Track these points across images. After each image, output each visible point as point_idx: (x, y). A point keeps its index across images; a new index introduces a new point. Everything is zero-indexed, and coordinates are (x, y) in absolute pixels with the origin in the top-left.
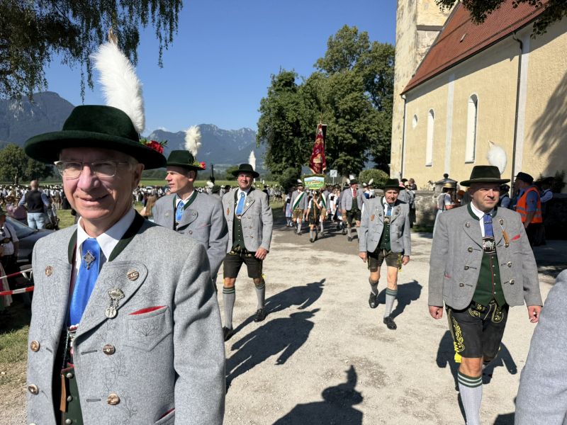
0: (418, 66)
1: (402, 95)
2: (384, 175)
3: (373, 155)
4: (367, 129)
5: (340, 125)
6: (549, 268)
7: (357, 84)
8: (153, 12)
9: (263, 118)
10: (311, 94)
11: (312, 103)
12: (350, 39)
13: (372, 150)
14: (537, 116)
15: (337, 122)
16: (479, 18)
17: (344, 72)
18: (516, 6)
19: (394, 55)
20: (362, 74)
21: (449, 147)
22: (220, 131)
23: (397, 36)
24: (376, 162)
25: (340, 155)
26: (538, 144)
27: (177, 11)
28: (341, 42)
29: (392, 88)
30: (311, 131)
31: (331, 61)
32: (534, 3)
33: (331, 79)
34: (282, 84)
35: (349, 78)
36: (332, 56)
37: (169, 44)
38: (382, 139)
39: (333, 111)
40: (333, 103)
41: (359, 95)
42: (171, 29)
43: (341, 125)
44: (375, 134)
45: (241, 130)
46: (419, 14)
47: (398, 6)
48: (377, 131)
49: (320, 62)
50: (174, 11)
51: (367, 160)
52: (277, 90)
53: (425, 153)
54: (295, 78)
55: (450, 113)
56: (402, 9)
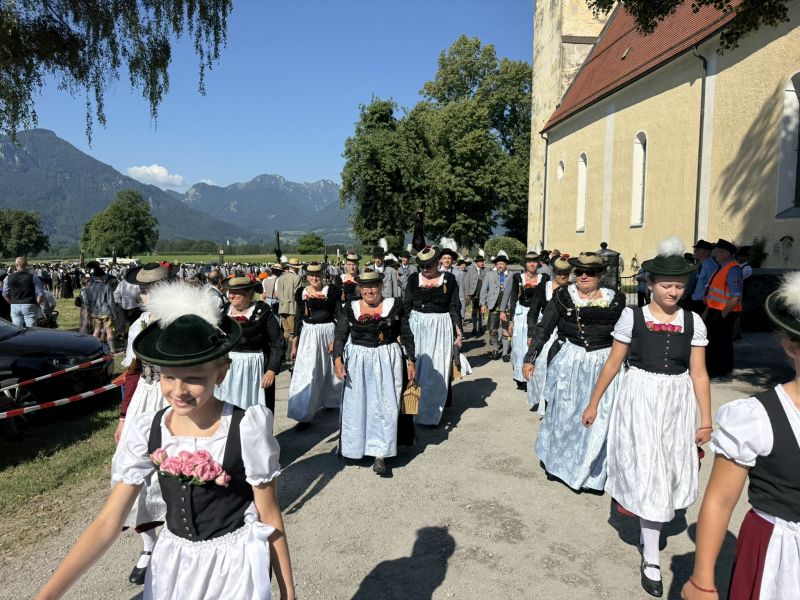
0: (564, 92)
1: (542, 133)
2: (519, 245)
3: (504, 217)
4: (495, 181)
5: (457, 176)
6: (746, 371)
7: (480, 117)
8: (190, 16)
9: (349, 165)
10: (416, 133)
11: (417, 145)
12: (470, 55)
13: (502, 211)
14: (727, 162)
15: (452, 171)
16: (646, 26)
17: (462, 101)
18: (697, 11)
19: (531, 77)
20: (486, 104)
21: (608, 206)
22: (288, 184)
23: (535, 51)
24: (508, 227)
25: (458, 218)
26: (730, 200)
27: (224, 14)
28: (458, 58)
29: (529, 123)
30: (417, 185)
31: (444, 85)
32: (721, 7)
33: (444, 111)
34: (375, 118)
35: (469, 110)
36: (446, 79)
37: (214, 62)
38: (515, 195)
39: (448, 157)
40: (447, 145)
41: (483, 133)
42: (217, 41)
43: (459, 176)
44: (506, 188)
45: (319, 182)
46: (565, 20)
47: (535, 10)
48: (508, 184)
49: (428, 87)
50: (220, 14)
51: (495, 225)
52: (369, 127)
53: (575, 214)
54: (394, 110)
55: (608, 157)
56: (542, 13)
